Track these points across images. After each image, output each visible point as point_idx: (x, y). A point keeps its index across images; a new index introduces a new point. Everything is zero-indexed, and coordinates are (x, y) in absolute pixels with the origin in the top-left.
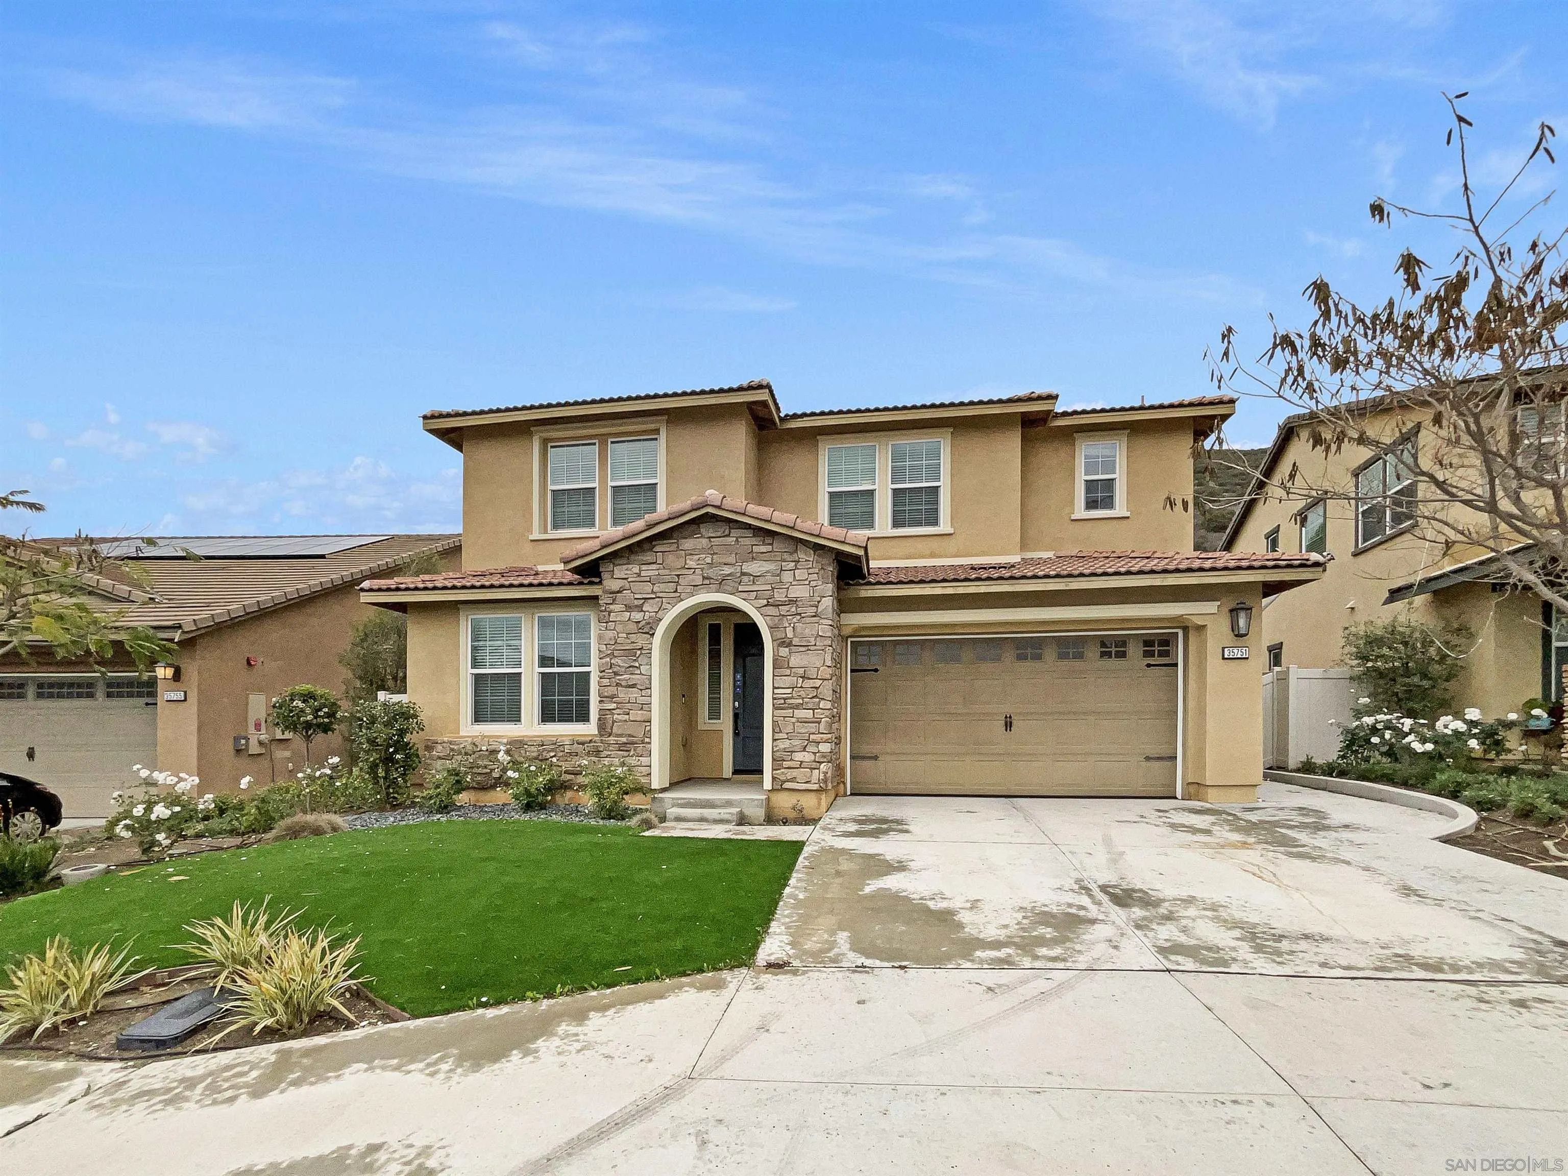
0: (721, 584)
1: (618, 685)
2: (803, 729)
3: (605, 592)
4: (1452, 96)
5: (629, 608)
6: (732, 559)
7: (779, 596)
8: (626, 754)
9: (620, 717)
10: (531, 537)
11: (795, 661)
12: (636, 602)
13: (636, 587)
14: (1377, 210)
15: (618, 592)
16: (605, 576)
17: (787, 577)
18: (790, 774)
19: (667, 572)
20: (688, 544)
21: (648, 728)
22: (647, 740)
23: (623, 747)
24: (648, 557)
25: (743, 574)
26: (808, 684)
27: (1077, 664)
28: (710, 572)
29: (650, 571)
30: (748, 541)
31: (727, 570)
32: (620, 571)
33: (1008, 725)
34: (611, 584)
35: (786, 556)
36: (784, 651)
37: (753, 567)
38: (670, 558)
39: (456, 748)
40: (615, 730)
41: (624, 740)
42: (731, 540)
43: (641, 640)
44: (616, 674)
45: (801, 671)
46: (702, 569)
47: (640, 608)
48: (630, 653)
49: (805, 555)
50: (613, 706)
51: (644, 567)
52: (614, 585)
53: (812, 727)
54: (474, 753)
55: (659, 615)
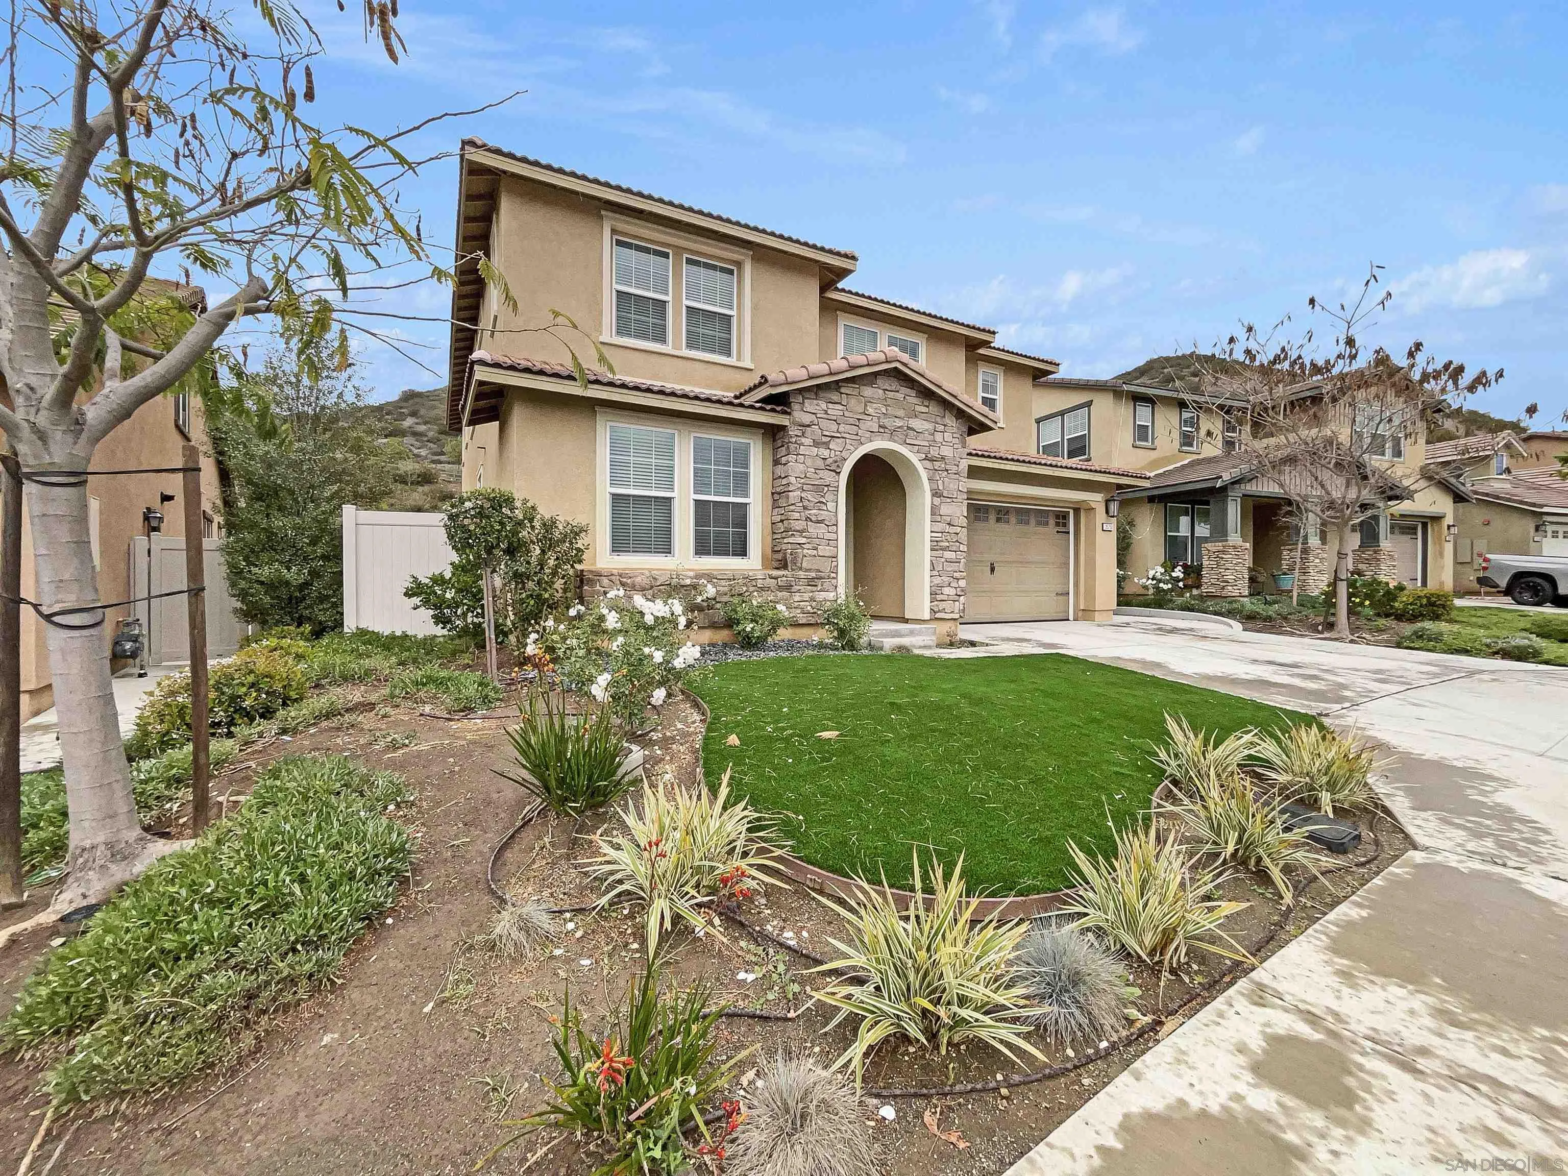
0: (892, 434)
1: (808, 519)
2: (950, 567)
3: (794, 423)
4: (1375, 264)
5: (816, 444)
6: (901, 413)
7: (934, 452)
8: (814, 588)
9: (810, 552)
10: (602, 339)
11: (945, 510)
12: (825, 439)
13: (824, 424)
14: (1312, 301)
15: (809, 426)
16: (796, 407)
17: (939, 437)
18: (942, 605)
19: (851, 415)
20: (868, 391)
21: (834, 564)
22: (833, 575)
23: (811, 582)
24: (835, 397)
25: (909, 428)
26: (953, 530)
27: (1024, 528)
28: (886, 422)
29: (835, 411)
30: (913, 399)
31: (899, 423)
32: (810, 405)
33: (992, 570)
34: (799, 415)
35: (938, 419)
36: (937, 501)
37: (916, 424)
38: (853, 401)
39: (629, 581)
40: (804, 565)
41: (813, 575)
42: (900, 396)
43: (828, 477)
44: (805, 508)
45: (948, 519)
46: (879, 418)
47: (826, 445)
48: (818, 489)
49: (950, 420)
50: (804, 540)
51: (830, 406)
52: (807, 419)
53: (955, 566)
54: (652, 587)
55: (844, 454)
